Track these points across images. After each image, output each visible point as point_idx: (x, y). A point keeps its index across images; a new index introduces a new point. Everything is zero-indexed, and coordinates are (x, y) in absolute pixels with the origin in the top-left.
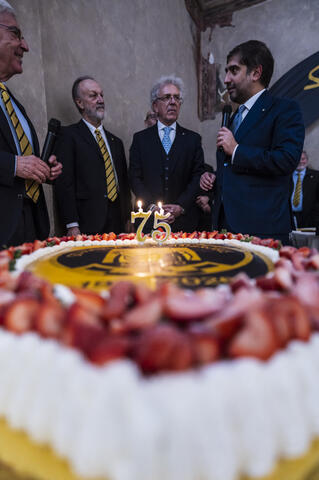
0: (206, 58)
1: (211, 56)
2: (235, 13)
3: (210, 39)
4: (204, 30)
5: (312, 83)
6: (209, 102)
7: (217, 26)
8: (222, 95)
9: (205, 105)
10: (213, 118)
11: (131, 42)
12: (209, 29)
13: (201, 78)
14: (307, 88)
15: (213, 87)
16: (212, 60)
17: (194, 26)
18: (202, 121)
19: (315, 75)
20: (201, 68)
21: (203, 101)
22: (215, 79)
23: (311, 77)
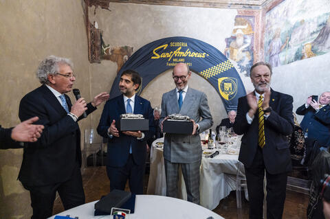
0: (93, 24)
1: (96, 23)
2: (110, 3)
3: (95, 13)
4: (91, 6)
5: (154, 55)
6: (96, 52)
7: (99, 7)
8: (105, 49)
9: (93, 53)
10: (100, 63)
11: (43, 17)
12: (93, 7)
13: (89, 35)
14: (153, 58)
15: (99, 44)
16: (96, 26)
17: (84, 3)
18: (91, 63)
19: (157, 52)
20: (89, 29)
21: (91, 50)
22: (100, 38)
23: (154, 53)
